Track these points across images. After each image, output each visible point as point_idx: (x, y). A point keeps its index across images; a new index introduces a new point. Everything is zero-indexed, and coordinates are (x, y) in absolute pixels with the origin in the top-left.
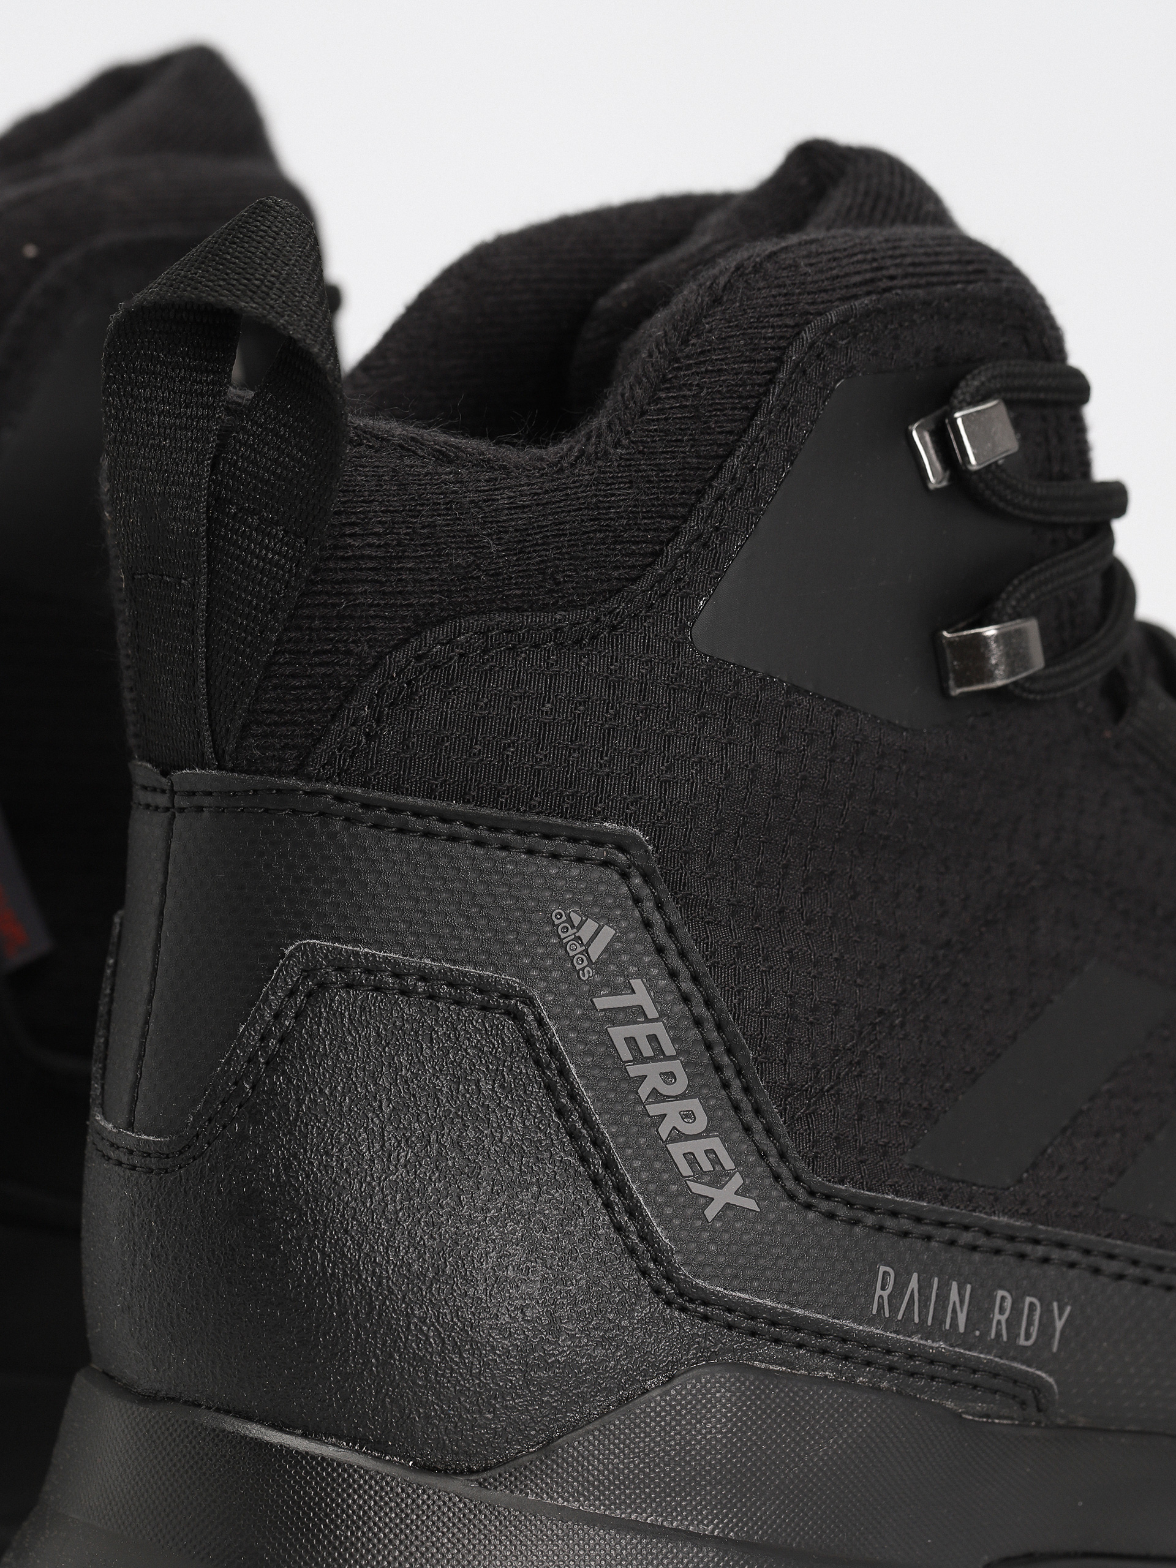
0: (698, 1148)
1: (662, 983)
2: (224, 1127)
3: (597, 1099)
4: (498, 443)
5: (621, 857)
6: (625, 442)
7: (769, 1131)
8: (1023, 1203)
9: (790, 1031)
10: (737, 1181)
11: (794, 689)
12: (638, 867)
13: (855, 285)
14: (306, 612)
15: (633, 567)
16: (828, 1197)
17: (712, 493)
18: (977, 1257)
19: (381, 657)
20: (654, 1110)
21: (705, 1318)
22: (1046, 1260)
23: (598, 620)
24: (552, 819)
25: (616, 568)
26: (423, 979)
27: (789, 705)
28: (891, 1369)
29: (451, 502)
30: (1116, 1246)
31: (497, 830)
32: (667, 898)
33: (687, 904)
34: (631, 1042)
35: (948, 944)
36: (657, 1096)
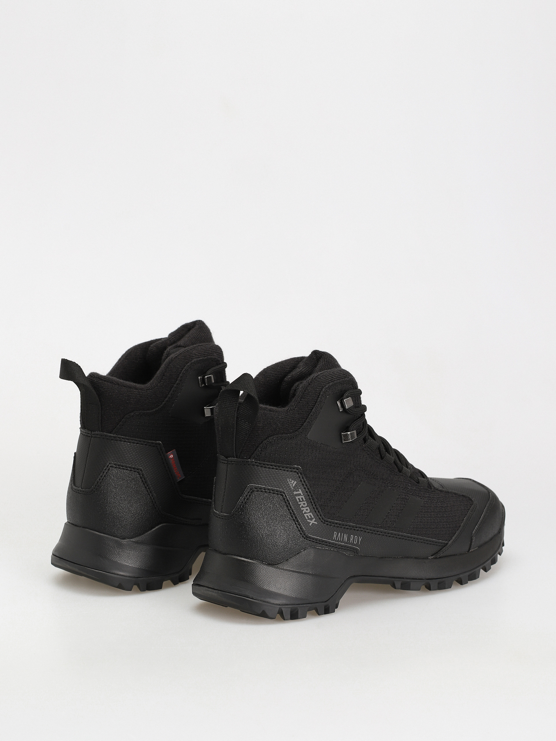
0: (308, 514)
1: (303, 490)
2: (238, 513)
3: (294, 508)
4: (278, 407)
5: (298, 471)
6: (297, 407)
7: (319, 512)
8: (354, 521)
9: (321, 496)
10: (314, 519)
11: (321, 444)
12: (300, 472)
13: (329, 381)
14: (251, 435)
15: (299, 427)
16: (327, 522)
17: (310, 415)
18: (348, 530)
19: (262, 441)
20: (302, 509)
21: (310, 540)
22: (358, 530)
23: (294, 435)
24: (287, 465)
25: (297, 427)
26: (268, 490)
27: (321, 446)
28: (336, 548)
29: (273, 418)
30: (368, 528)
31: (279, 467)
32: (304, 477)
33: (306, 478)
34: (299, 499)
35: (342, 481)
36: (302, 507)
